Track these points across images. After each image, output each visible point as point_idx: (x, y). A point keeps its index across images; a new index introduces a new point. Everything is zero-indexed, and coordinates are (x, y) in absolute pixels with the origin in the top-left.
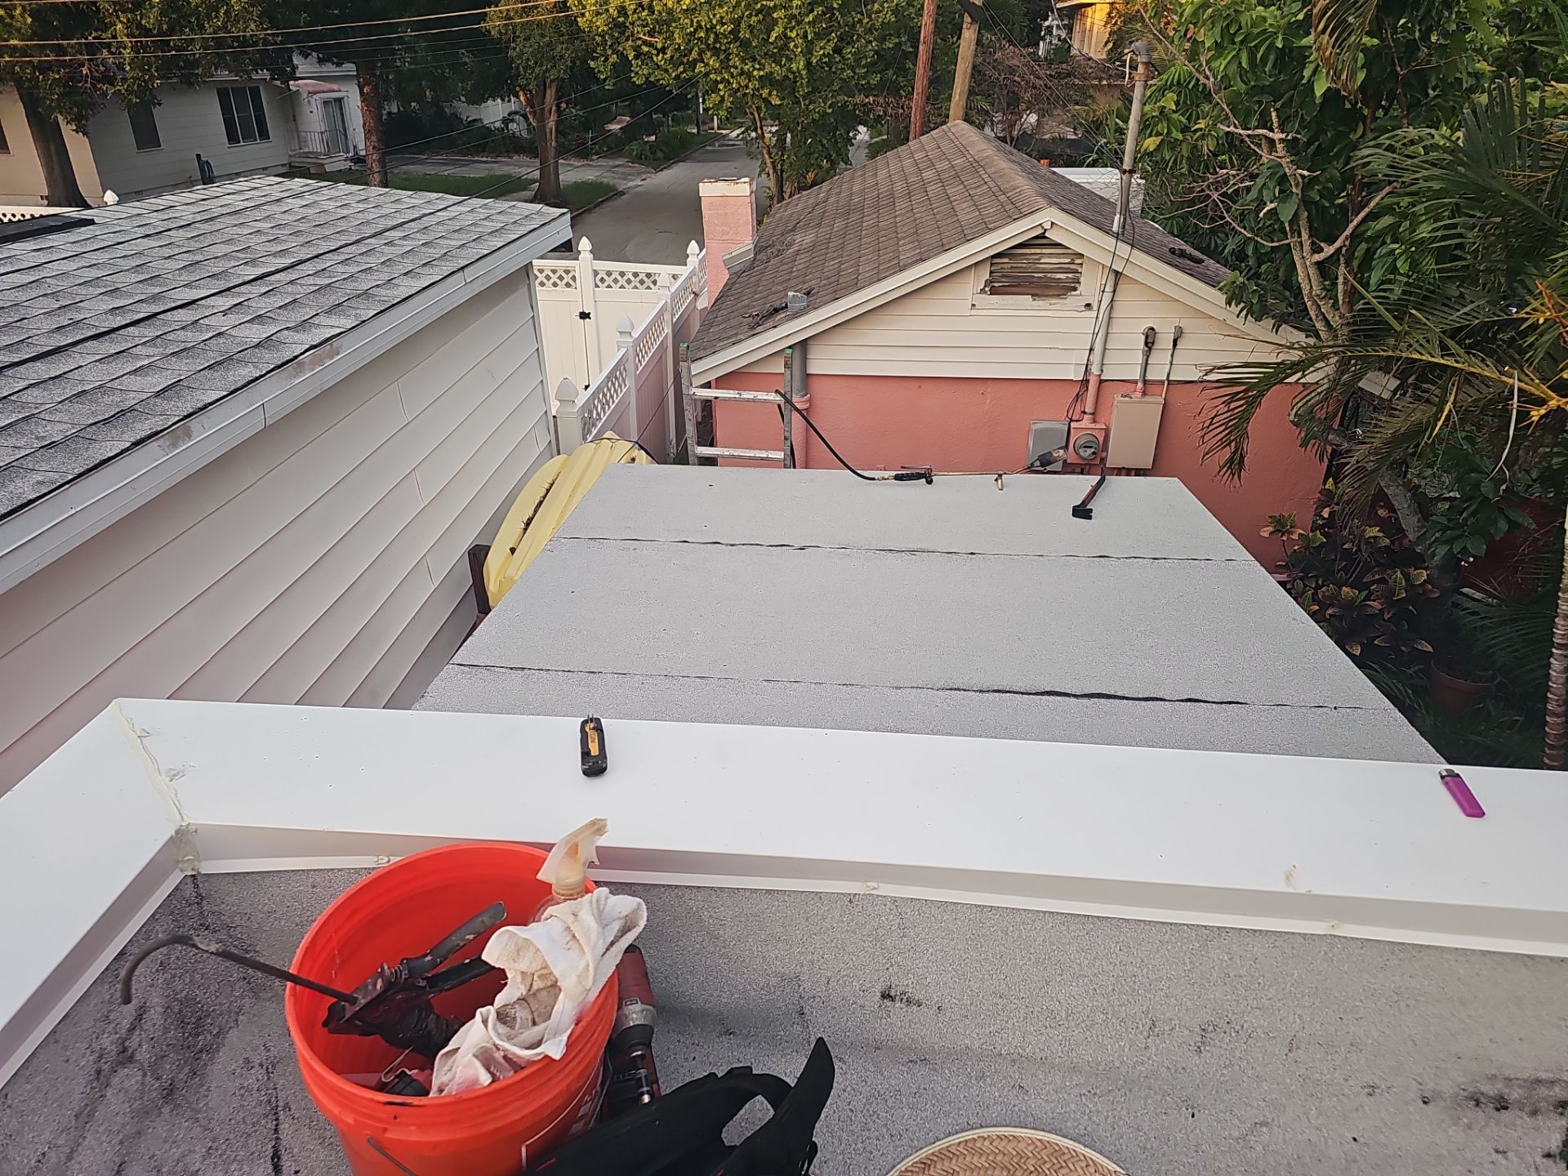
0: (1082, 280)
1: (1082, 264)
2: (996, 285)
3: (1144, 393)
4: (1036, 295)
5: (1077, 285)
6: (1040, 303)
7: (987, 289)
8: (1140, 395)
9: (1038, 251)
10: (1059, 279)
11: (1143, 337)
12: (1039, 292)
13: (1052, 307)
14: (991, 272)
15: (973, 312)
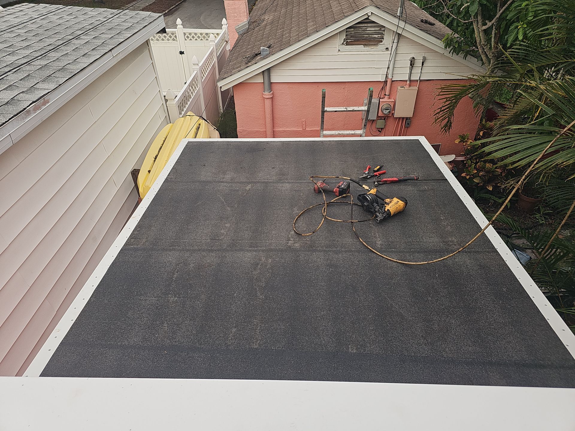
0: (385, 37)
1: (384, 30)
2: (348, 41)
3: (410, 86)
4: (365, 45)
5: (382, 40)
6: (367, 48)
7: (345, 43)
8: (408, 86)
9: (366, 25)
10: (375, 37)
11: (410, 62)
12: (366, 43)
13: (372, 50)
14: (346, 35)
15: (339, 53)
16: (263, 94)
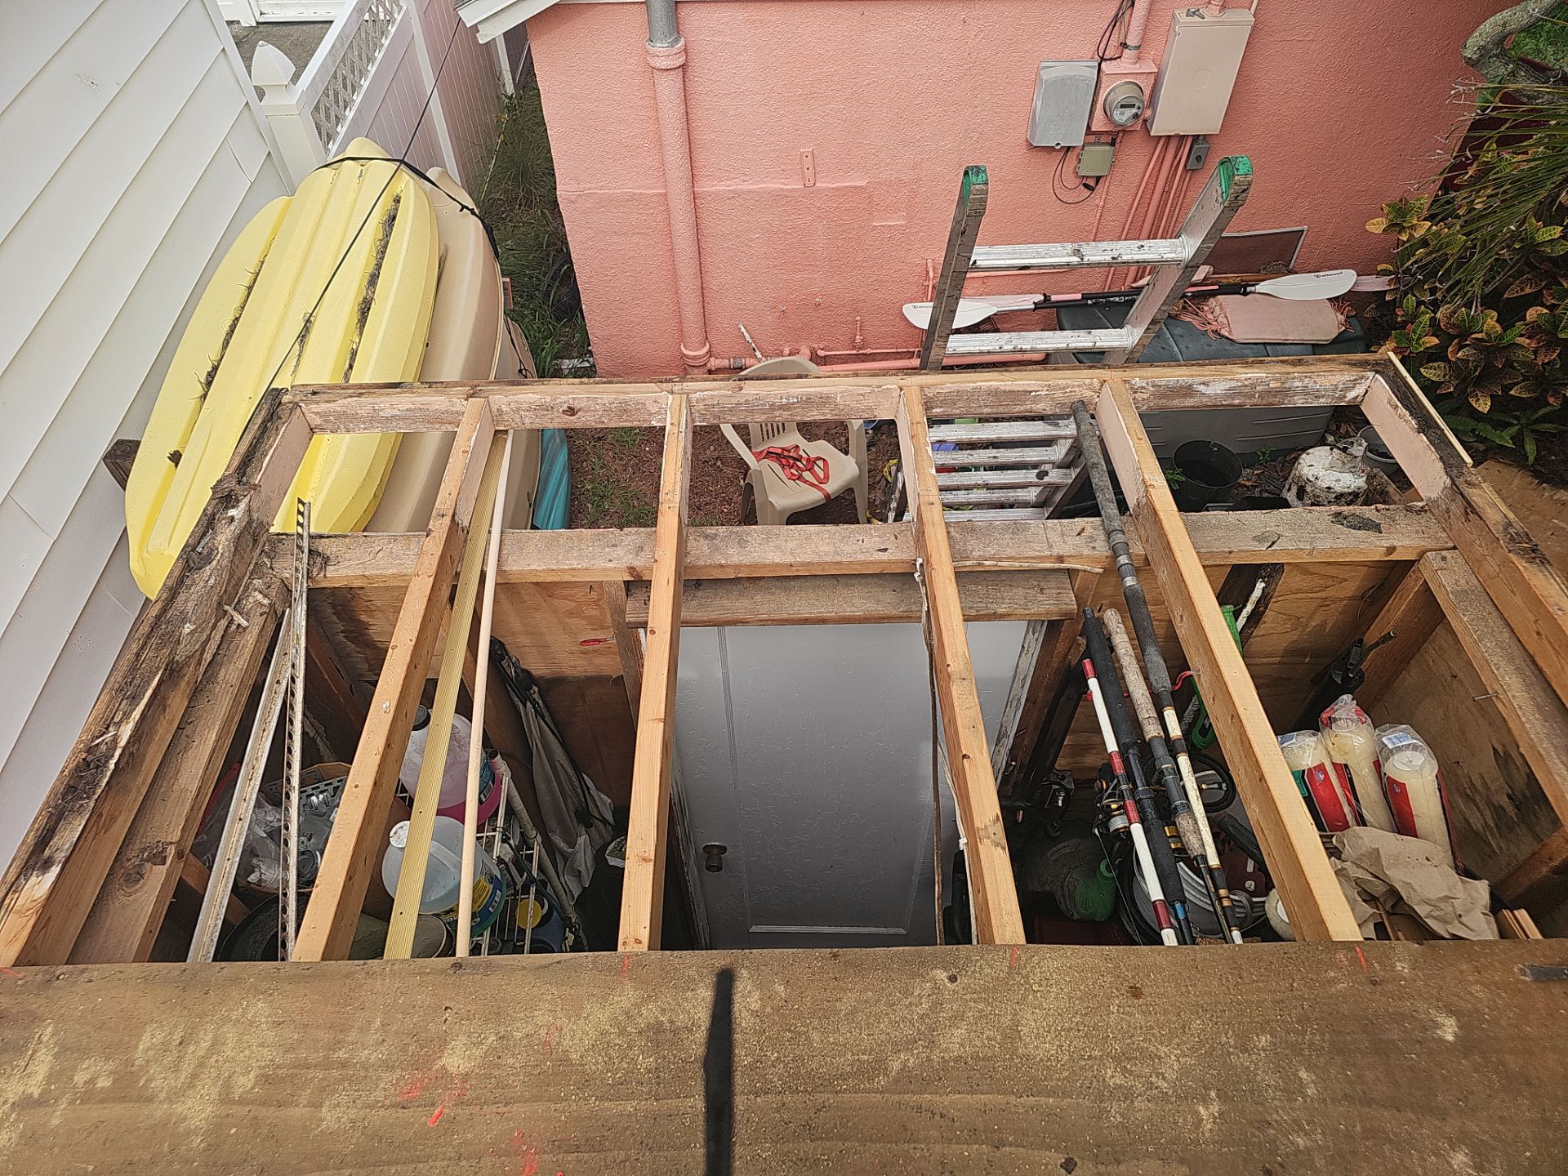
3: (1224, 6)
8: (1215, 9)
16: (647, 52)
